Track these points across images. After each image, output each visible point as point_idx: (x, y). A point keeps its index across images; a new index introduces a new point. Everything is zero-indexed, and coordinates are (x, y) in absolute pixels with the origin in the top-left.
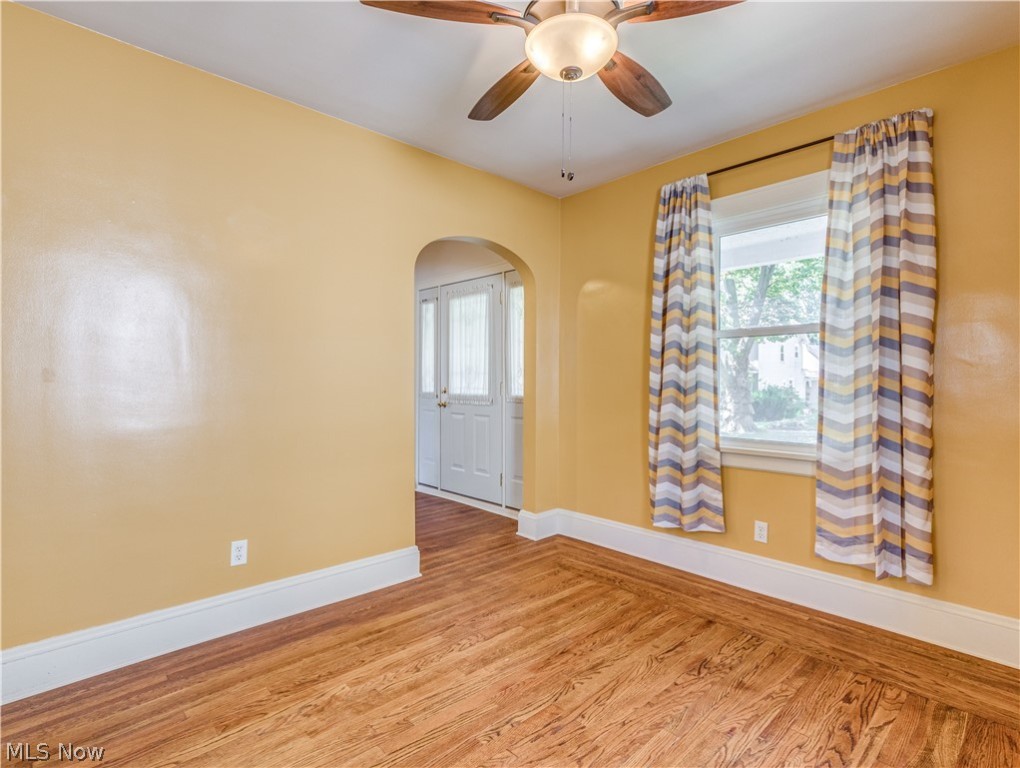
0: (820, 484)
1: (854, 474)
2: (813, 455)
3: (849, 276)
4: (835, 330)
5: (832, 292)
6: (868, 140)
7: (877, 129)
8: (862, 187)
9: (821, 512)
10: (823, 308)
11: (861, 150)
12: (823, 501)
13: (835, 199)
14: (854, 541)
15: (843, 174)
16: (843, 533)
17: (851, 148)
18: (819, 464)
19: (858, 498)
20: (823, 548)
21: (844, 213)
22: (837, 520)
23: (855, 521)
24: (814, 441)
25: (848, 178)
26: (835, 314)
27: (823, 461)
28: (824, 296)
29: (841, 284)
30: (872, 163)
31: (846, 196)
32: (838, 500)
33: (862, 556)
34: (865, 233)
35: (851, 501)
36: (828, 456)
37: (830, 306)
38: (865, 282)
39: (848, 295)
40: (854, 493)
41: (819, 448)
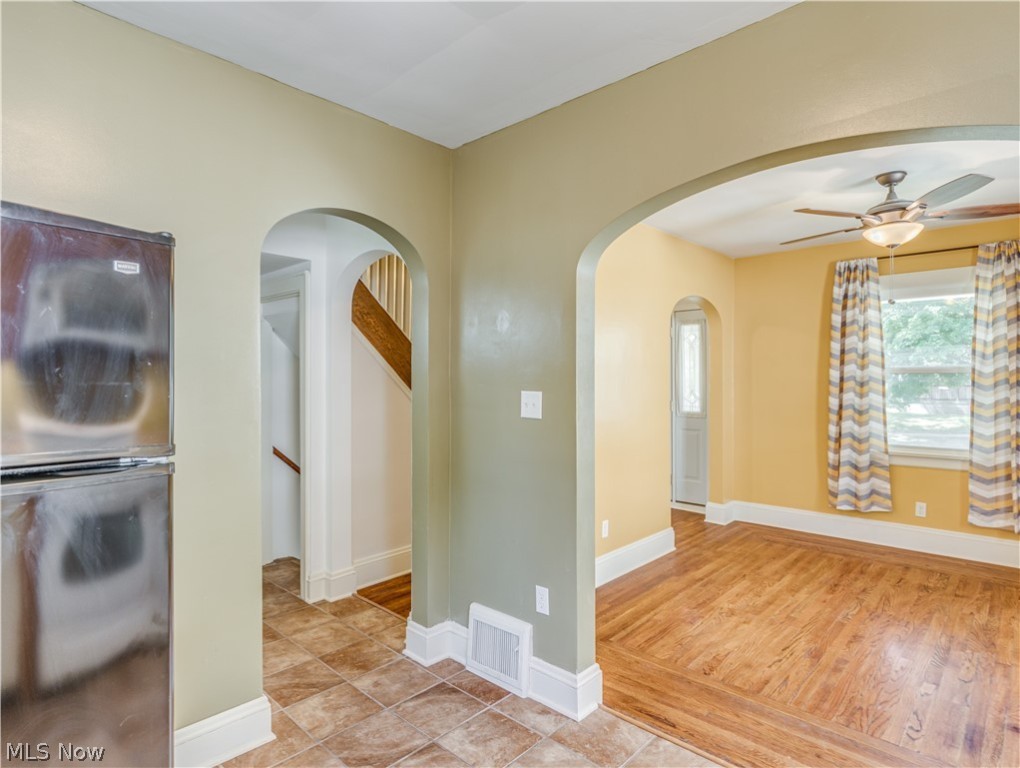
0: (972, 476)
1: (995, 468)
2: (967, 456)
3: (990, 338)
4: (981, 374)
5: (979, 348)
6: (1004, 252)
7: (1010, 246)
8: (999, 282)
9: (973, 495)
10: (974, 359)
11: (999, 257)
12: (973, 487)
13: (980, 287)
14: (996, 511)
15: (987, 272)
16: (988, 507)
17: (992, 256)
18: (971, 463)
19: (999, 484)
20: (974, 518)
21: (987, 296)
22: (983, 499)
23: (996, 499)
24: (967, 447)
25: (990, 275)
26: (982, 363)
27: (974, 461)
28: (974, 352)
29: (985, 343)
30: (1008, 268)
31: (989, 287)
32: (984, 486)
33: (1000, 522)
34: (1002, 312)
35: (993, 486)
36: (977, 458)
37: (978, 359)
38: (1002, 344)
39: (990, 351)
40: (996, 480)
41: (971, 452)
